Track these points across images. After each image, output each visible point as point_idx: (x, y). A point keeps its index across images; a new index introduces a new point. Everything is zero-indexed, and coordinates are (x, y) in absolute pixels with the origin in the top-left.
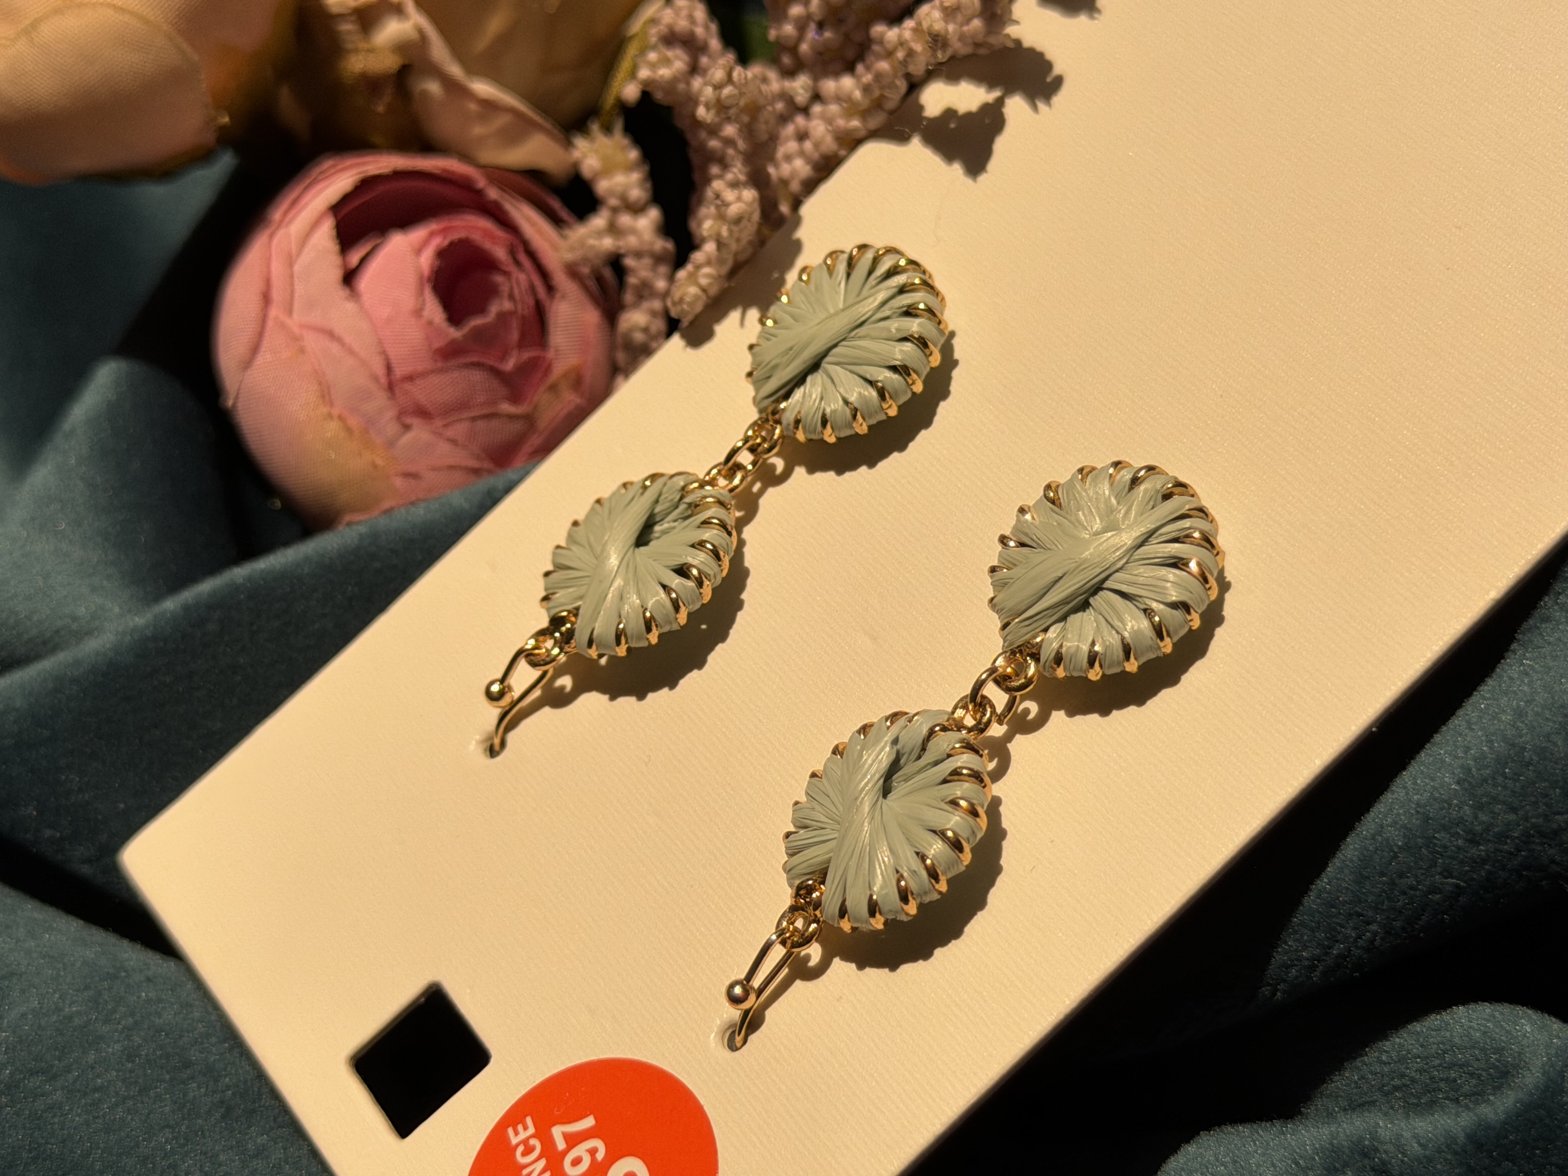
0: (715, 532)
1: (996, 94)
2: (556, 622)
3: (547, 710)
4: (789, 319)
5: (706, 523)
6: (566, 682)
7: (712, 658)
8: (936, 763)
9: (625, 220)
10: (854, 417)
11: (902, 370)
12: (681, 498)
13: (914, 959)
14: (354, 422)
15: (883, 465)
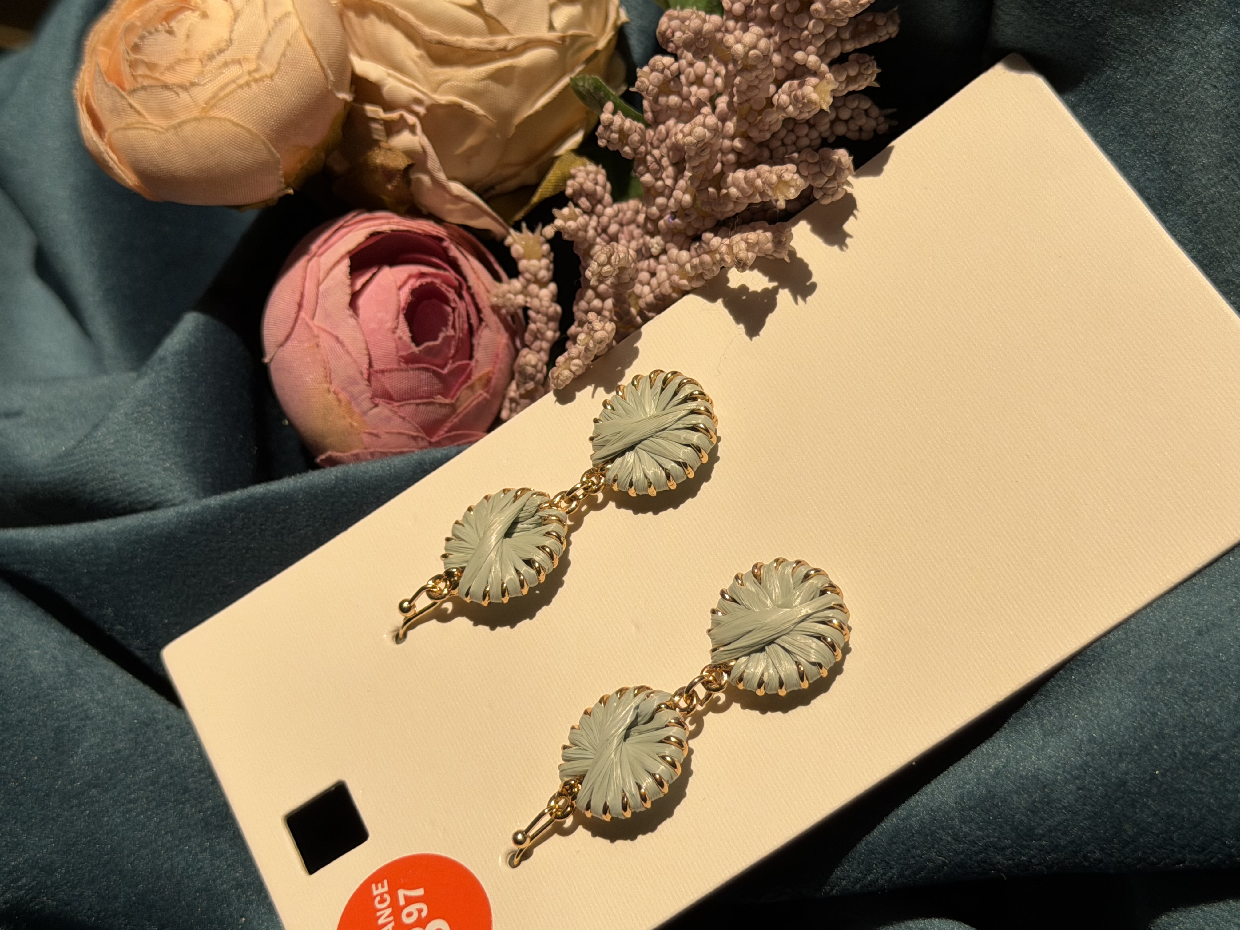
0: (553, 540)
1: (775, 284)
2: (449, 574)
3: (434, 622)
4: (621, 411)
5: (548, 534)
6: (449, 606)
7: (539, 614)
8: (658, 729)
9: (534, 288)
10: (650, 487)
11: (683, 465)
12: (536, 512)
13: (625, 838)
14: (343, 396)
15: (662, 514)
